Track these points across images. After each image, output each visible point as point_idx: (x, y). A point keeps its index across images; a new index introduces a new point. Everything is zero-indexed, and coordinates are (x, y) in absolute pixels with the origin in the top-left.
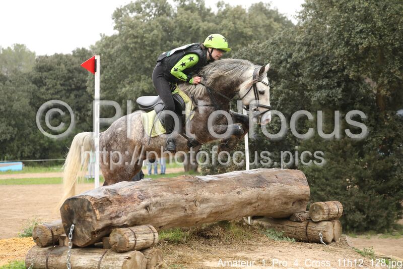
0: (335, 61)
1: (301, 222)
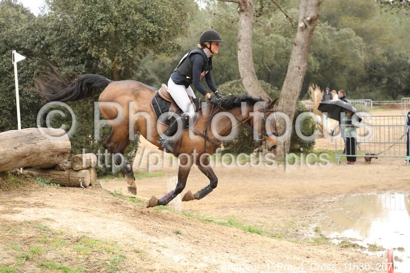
0: (80, 43)
1: (64, 171)
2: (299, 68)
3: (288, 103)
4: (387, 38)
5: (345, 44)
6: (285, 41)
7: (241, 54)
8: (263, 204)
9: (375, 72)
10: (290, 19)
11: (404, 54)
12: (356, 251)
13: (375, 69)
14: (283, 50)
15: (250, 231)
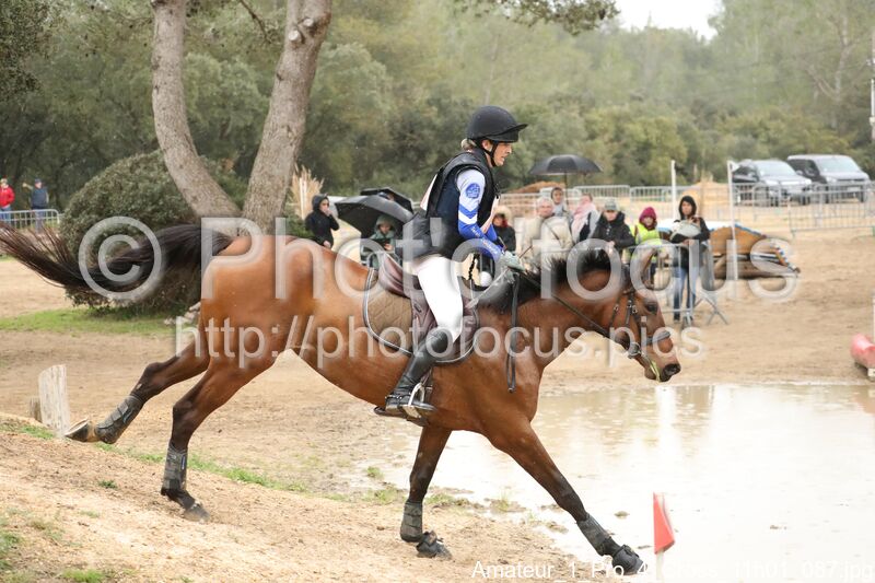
2: (289, 130)
3: (265, 204)
4: (437, 66)
5: (350, 78)
6: (220, 70)
7: (159, 97)
8: (240, 422)
9: (412, 139)
10: (260, 22)
11: (471, 101)
12: (469, 515)
13: (412, 132)
14: (216, 88)
15: (242, 478)
